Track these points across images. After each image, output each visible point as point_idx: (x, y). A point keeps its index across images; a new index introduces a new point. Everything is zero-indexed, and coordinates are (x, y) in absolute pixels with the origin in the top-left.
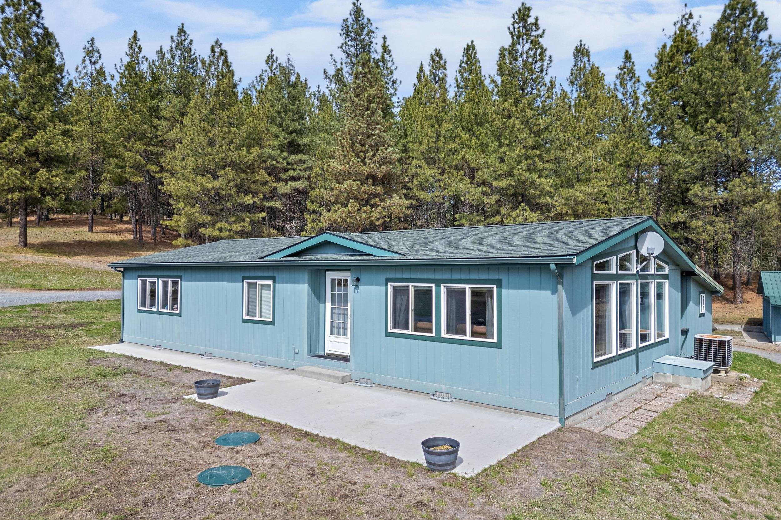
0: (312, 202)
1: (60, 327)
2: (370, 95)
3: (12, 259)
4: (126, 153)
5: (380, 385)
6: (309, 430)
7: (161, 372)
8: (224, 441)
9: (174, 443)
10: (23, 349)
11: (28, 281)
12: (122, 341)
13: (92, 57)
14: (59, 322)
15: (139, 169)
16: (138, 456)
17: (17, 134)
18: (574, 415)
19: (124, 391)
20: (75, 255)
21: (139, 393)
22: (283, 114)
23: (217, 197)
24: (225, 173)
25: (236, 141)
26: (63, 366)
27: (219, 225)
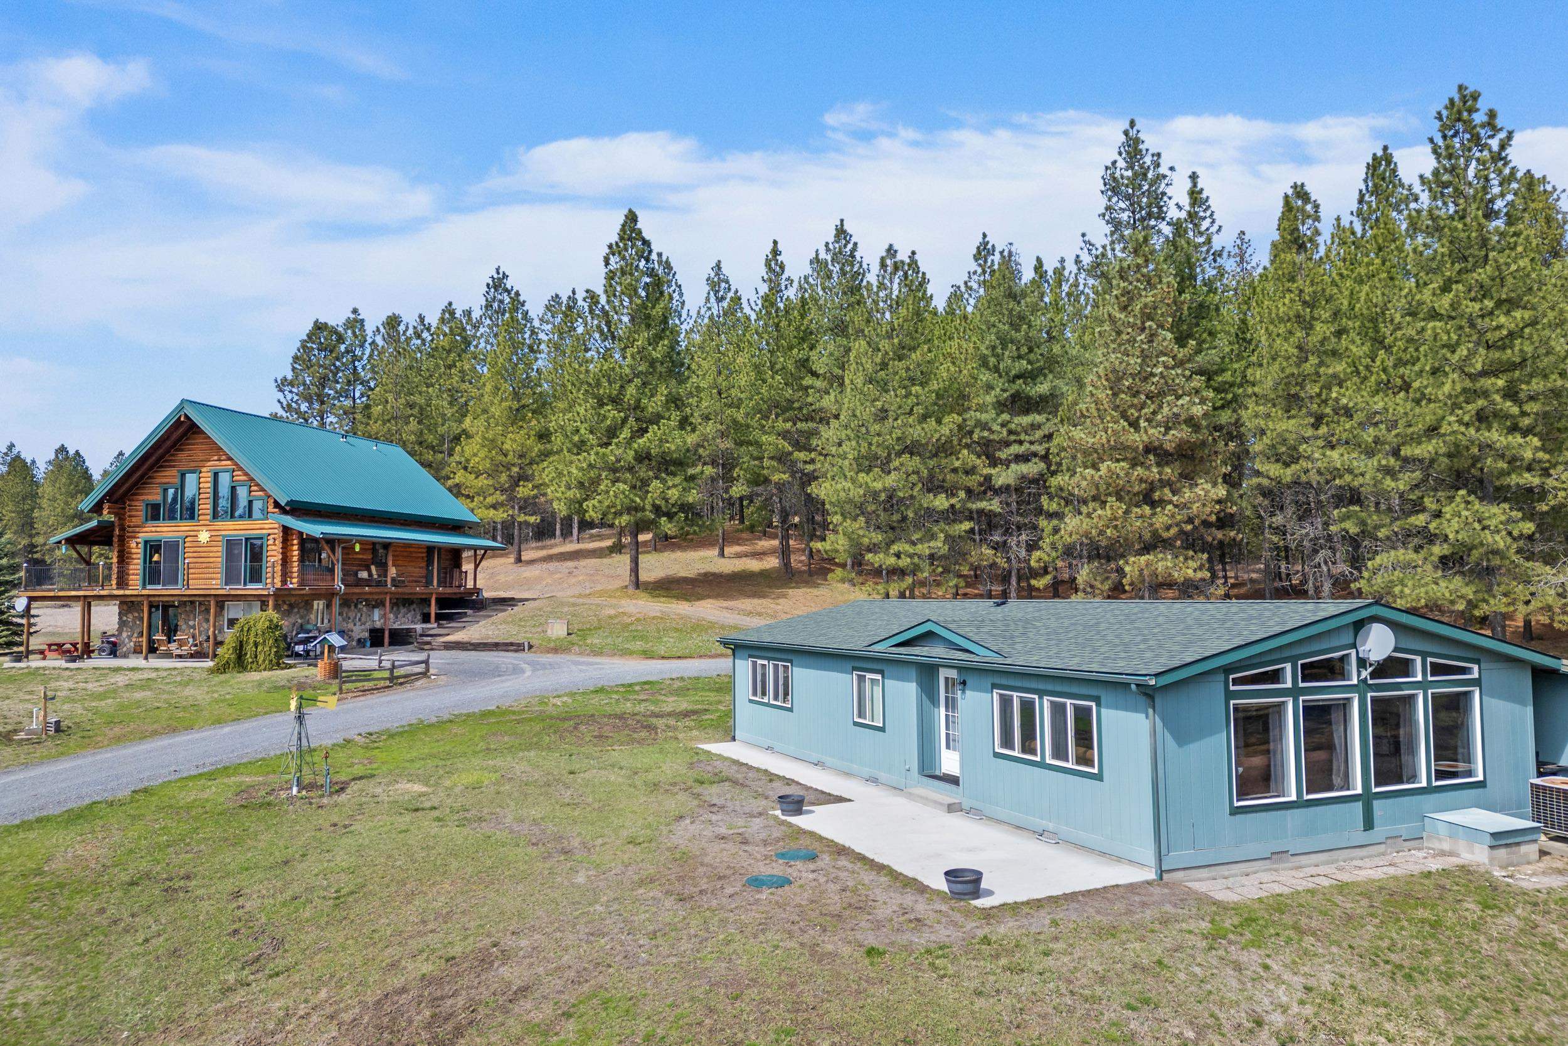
0: (1051, 498)
1: (670, 714)
2: (1146, 306)
3: (621, 610)
4: (764, 438)
5: (990, 818)
6: (867, 855)
7: (761, 783)
8: (782, 856)
9: (741, 853)
10: (628, 744)
11: (639, 645)
12: (734, 739)
13: (718, 291)
14: (669, 709)
15: (782, 458)
16: (707, 860)
17: (625, 434)
18: (1184, 869)
19: (715, 801)
20: (699, 599)
21: (729, 804)
22: (999, 351)
23: (891, 501)
24: (902, 465)
25: (919, 410)
26: (664, 768)
27: (895, 548)
